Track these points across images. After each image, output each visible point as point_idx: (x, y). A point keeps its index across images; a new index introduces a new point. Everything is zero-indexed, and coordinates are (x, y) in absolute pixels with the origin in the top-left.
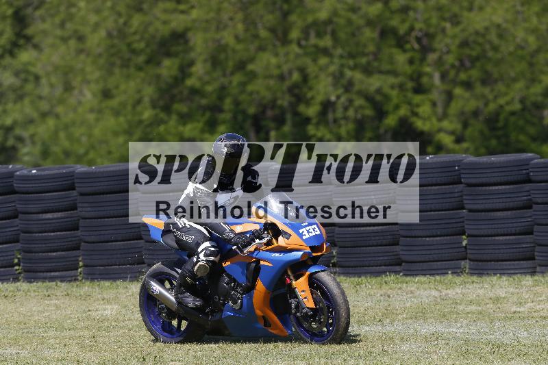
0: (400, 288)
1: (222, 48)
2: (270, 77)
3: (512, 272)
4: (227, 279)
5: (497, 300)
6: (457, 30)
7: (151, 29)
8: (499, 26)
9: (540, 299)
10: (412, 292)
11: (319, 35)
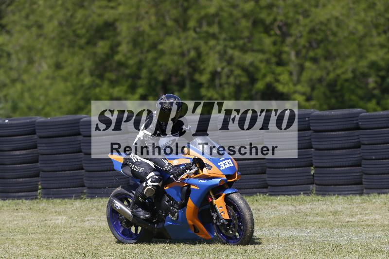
0: (267, 204)
1: (140, 33)
2: (174, 54)
3: (347, 193)
4: (167, 199)
5: (335, 213)
6: (307, 21)
7: (90, 20)
8: (337, 18)
9: (367, 212)
10: (275, 207)
11: (210, 24)
